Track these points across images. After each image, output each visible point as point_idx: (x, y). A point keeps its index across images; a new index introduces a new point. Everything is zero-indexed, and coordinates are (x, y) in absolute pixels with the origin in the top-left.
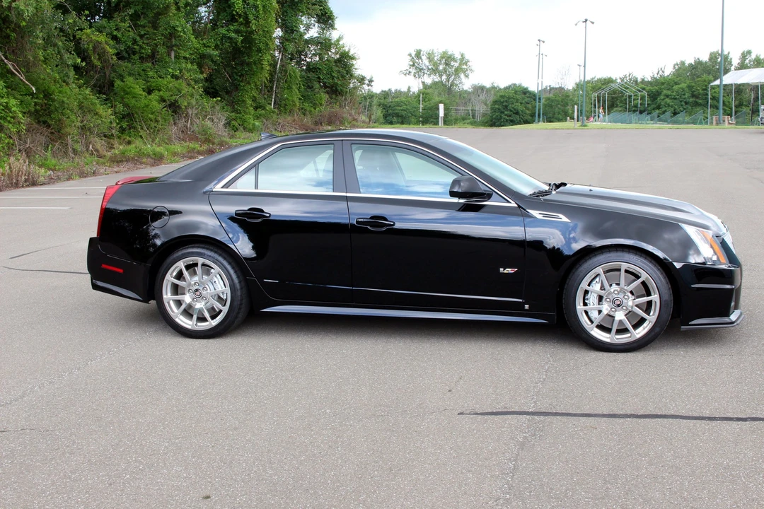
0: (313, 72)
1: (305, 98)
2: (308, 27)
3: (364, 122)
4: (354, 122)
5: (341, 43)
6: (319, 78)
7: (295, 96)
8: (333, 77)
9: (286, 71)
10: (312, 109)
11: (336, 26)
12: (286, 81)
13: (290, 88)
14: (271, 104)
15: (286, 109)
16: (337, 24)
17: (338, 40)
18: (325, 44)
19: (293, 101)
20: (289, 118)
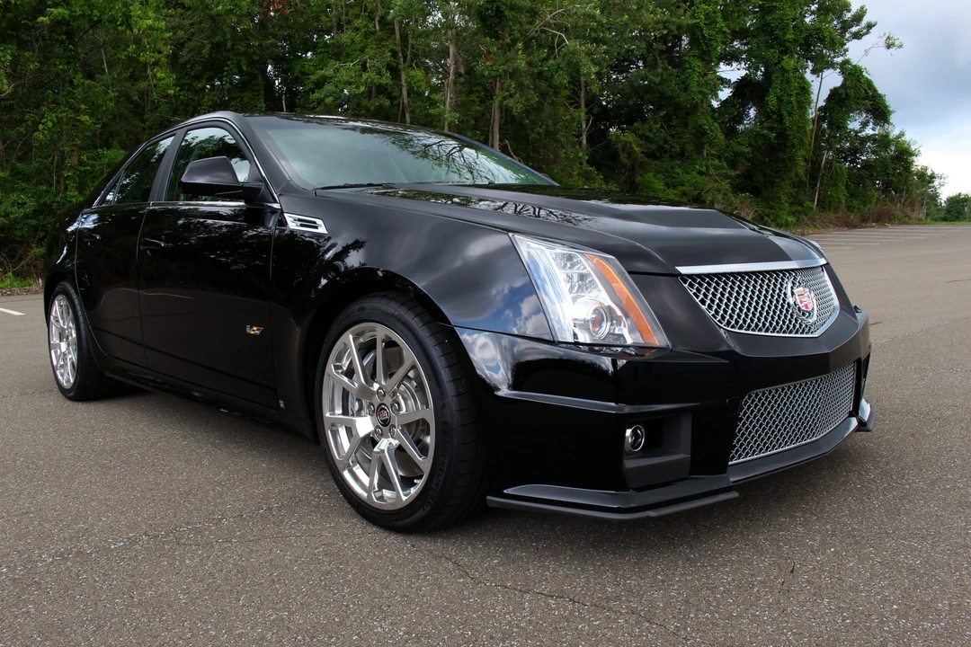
0: (866, 170)
1: (852, 195)
2: (865, 125)
3: (920, 220)
4: (907, 220)
5: (901, 139)
6: (872, 175)
7: (842, 194)
8: (888, 175)
9: (830, 167)
10: (862, 207)
11: (891, 121)
12: (831, 178)
13: (835, 185)
14: (814, 201)
15: (830, 206)
16: (893, 119)
17: (898, 137)
18: (883, 142)
19: (838, 198)
20: (832, 216)
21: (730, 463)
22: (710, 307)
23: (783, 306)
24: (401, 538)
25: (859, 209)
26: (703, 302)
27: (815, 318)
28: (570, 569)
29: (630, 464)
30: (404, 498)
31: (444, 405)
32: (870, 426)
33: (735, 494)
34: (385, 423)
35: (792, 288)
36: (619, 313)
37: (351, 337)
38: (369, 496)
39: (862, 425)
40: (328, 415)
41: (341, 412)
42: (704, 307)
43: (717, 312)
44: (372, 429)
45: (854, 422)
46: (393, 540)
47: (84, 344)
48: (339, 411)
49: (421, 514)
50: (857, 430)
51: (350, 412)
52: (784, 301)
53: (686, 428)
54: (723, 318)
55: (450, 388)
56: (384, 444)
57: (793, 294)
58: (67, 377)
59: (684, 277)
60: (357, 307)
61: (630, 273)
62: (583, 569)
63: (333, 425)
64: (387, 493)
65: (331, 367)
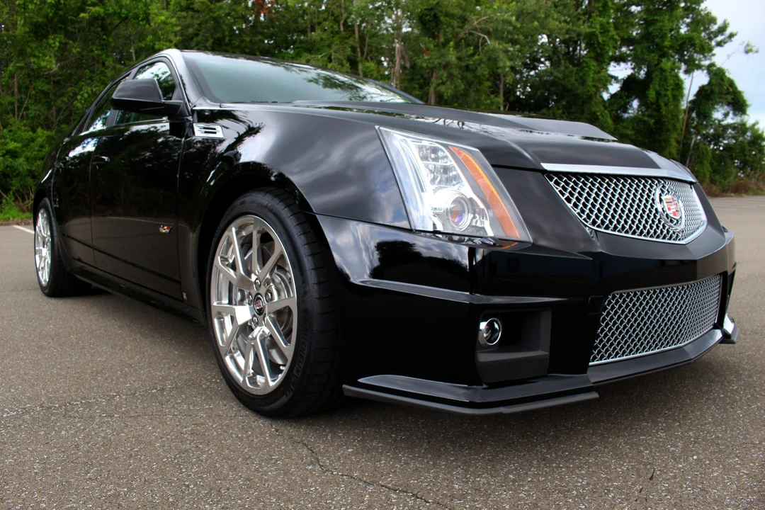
0: (727, 151)
1: (715, 171)
2: (726, 115)
4: (759, 191)
5: (756, 127)
6: (731, 155)
7: (706, 170)
8: (745, 155)
9: (698, 149)
10: (723, 181)
11: (748, 112)
12: (698, 157)
13: (702, 163)
16: (749, 111)
17: (754, 125)
18: (741, 129)
19: (704, 173)
21: (590, 364)
22: (576, 206)
23: (650, 212)
24: (268, 422)
25: (720, 183)
26: (569, 200)
27: (682, 226)
28: (421, 463)
29: (483, 358)
30: (272, 384)
31: (306, 293)
32: (734, 338)
33: (595, 395)
34: (261, 312)
35: (660, 195)
36: (482, 206)
37: (234, 230)
38: (244, 380)
39: (726, 338)
40: (215, 303)
41: (227, 302)
42: (570, 205)
43: (583, 211)
44: (250, 318)
45: (718, 335)
46: (261, 424)
47: (56, 249)
48: (225, 301)
49: (284, 399)
50: (722, 341)
51: (234, 302)
52: (652, 206)
53: (545, 324)
54: (589, 217)
55: (311, 276)
56: (257, 332)
57: (661, 201)
58: (45, 277)
59: (550, 174)
60: (239, 202)
61: (493, 166)
62: (435, 464)
63: (219, 313)
64: (260, 379)
65: (218, 259)
